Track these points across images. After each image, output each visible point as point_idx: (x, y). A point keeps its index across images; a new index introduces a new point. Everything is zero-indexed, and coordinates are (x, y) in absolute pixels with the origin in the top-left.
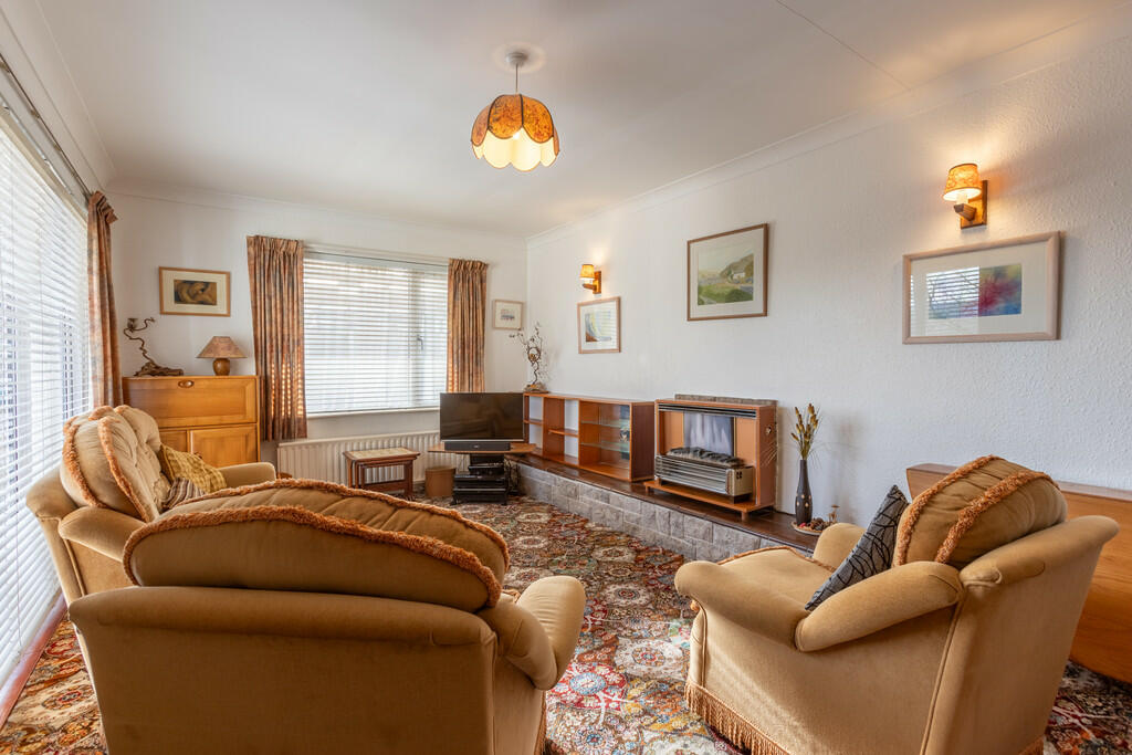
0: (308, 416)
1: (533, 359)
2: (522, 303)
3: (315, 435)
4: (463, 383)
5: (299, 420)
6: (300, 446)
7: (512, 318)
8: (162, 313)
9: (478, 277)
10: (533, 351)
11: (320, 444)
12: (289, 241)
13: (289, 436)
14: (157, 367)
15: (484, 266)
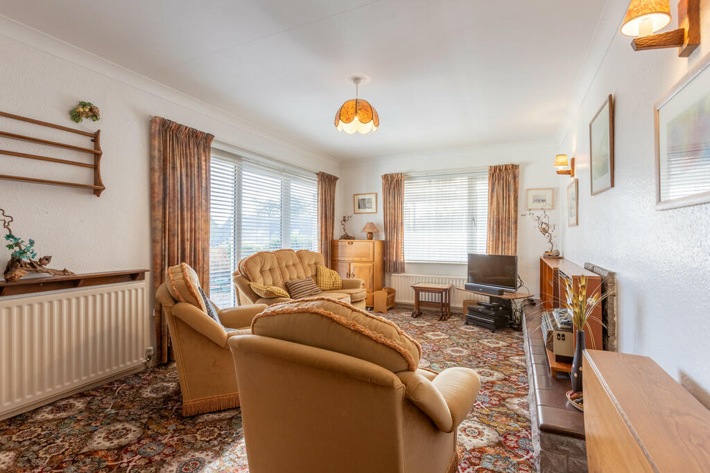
0: (405, 261)
1: (545, 231)
2: (553, 189)
3: (409, 272)
4: (497, 248)
5: (401, 263)
6: (401, 276)
7: (543, 201)
8: (355, 213)
9: (511, 176)
10: (544, 226)
11: (410, 277)
12: (398, 174)
13: (396, 271)
14: (348, 236)
15: (514, 167)
